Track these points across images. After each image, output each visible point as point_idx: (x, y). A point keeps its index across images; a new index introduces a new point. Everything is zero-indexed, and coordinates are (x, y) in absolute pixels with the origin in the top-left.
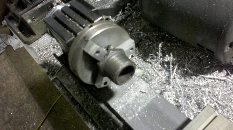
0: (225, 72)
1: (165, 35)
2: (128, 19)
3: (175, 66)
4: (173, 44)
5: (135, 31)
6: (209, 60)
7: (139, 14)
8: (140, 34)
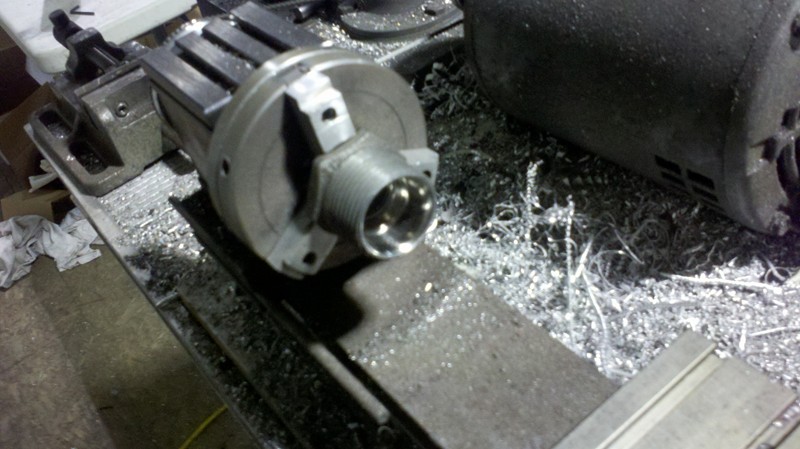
0: (758, 267)
1: (555, 154)
2: (434, 113)
3: (584, 245)
4: (579, 180)
5: (455, 146)
6: (703, 224)
7: (470, 97)
8: (471, 156)
